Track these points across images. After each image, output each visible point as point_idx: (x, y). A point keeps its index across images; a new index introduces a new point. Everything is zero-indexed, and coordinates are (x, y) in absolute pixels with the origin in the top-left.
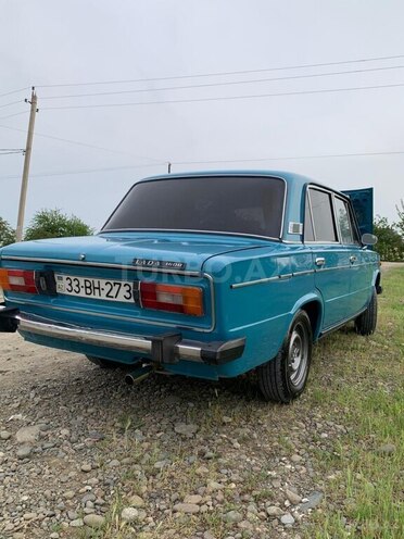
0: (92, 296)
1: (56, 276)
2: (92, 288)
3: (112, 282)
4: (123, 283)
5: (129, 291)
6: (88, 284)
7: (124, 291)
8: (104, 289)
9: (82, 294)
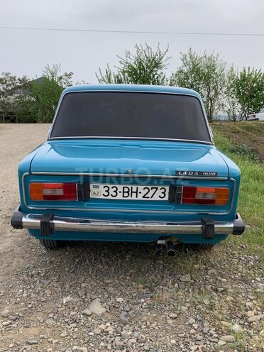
0: (129, 198)
1: (91, 186)
2: (130, 192)
3: (150, 187)
4: (159, 187)
5: (164, 193)
6: (126, 190)
7: (159, 192)
8: (141, 192)
9: (120, 197)
